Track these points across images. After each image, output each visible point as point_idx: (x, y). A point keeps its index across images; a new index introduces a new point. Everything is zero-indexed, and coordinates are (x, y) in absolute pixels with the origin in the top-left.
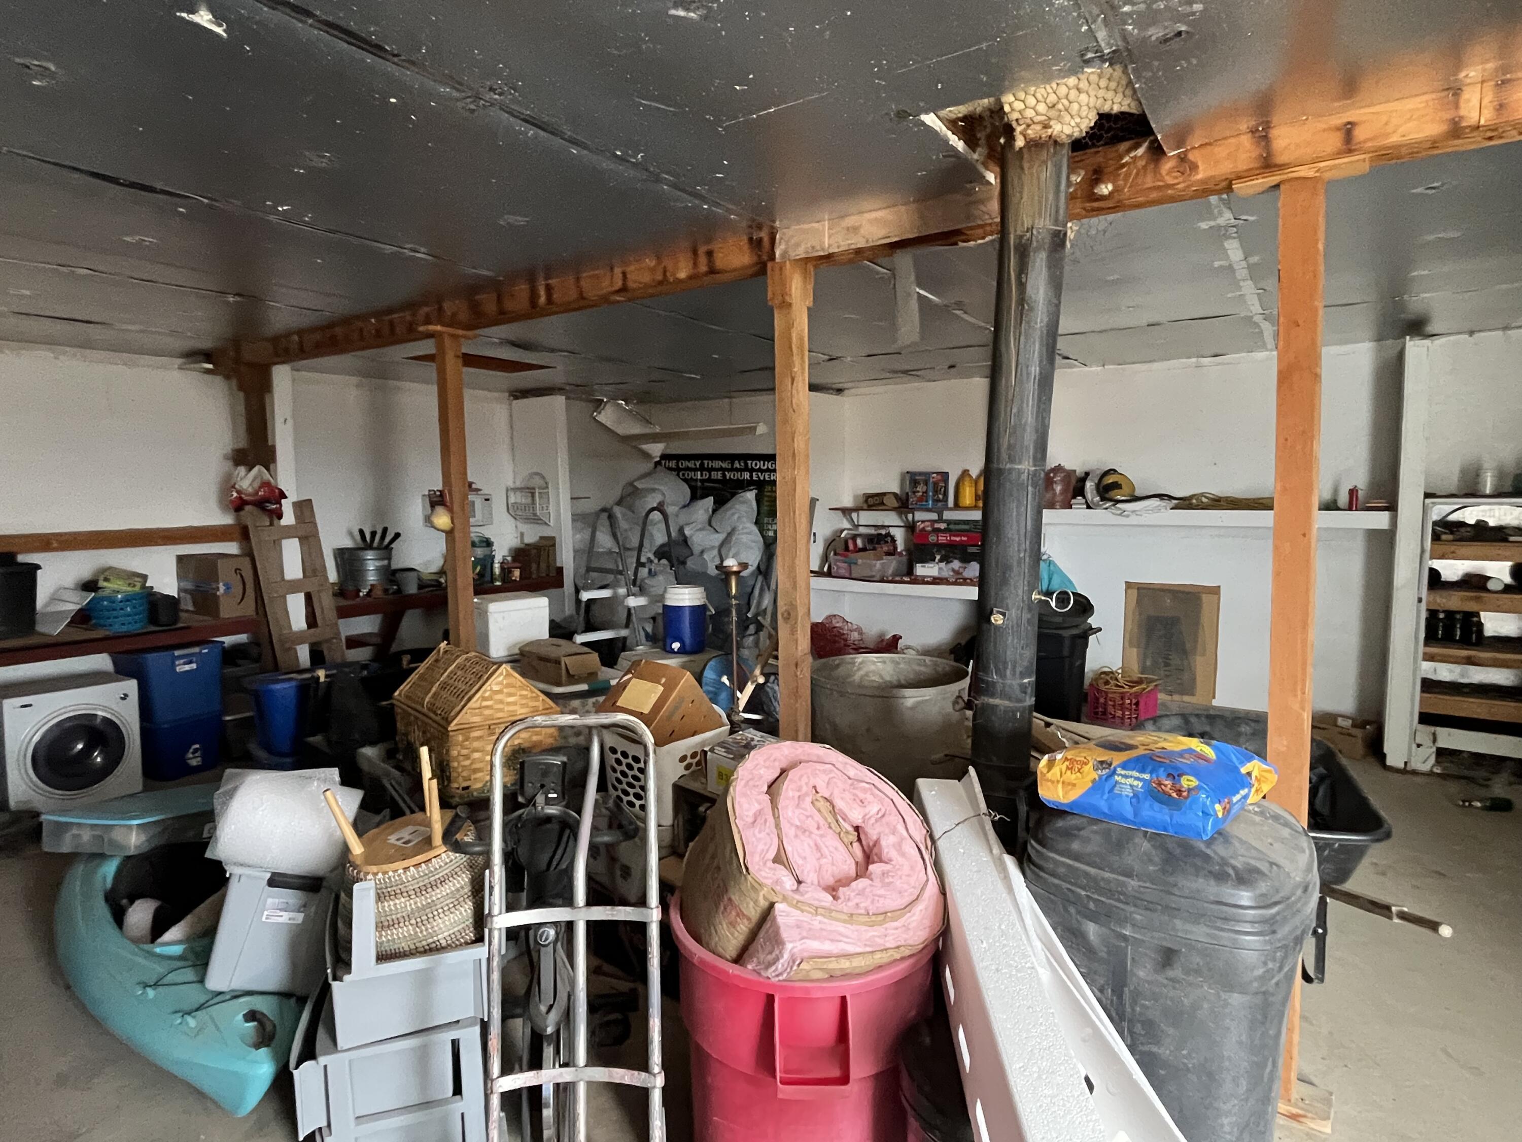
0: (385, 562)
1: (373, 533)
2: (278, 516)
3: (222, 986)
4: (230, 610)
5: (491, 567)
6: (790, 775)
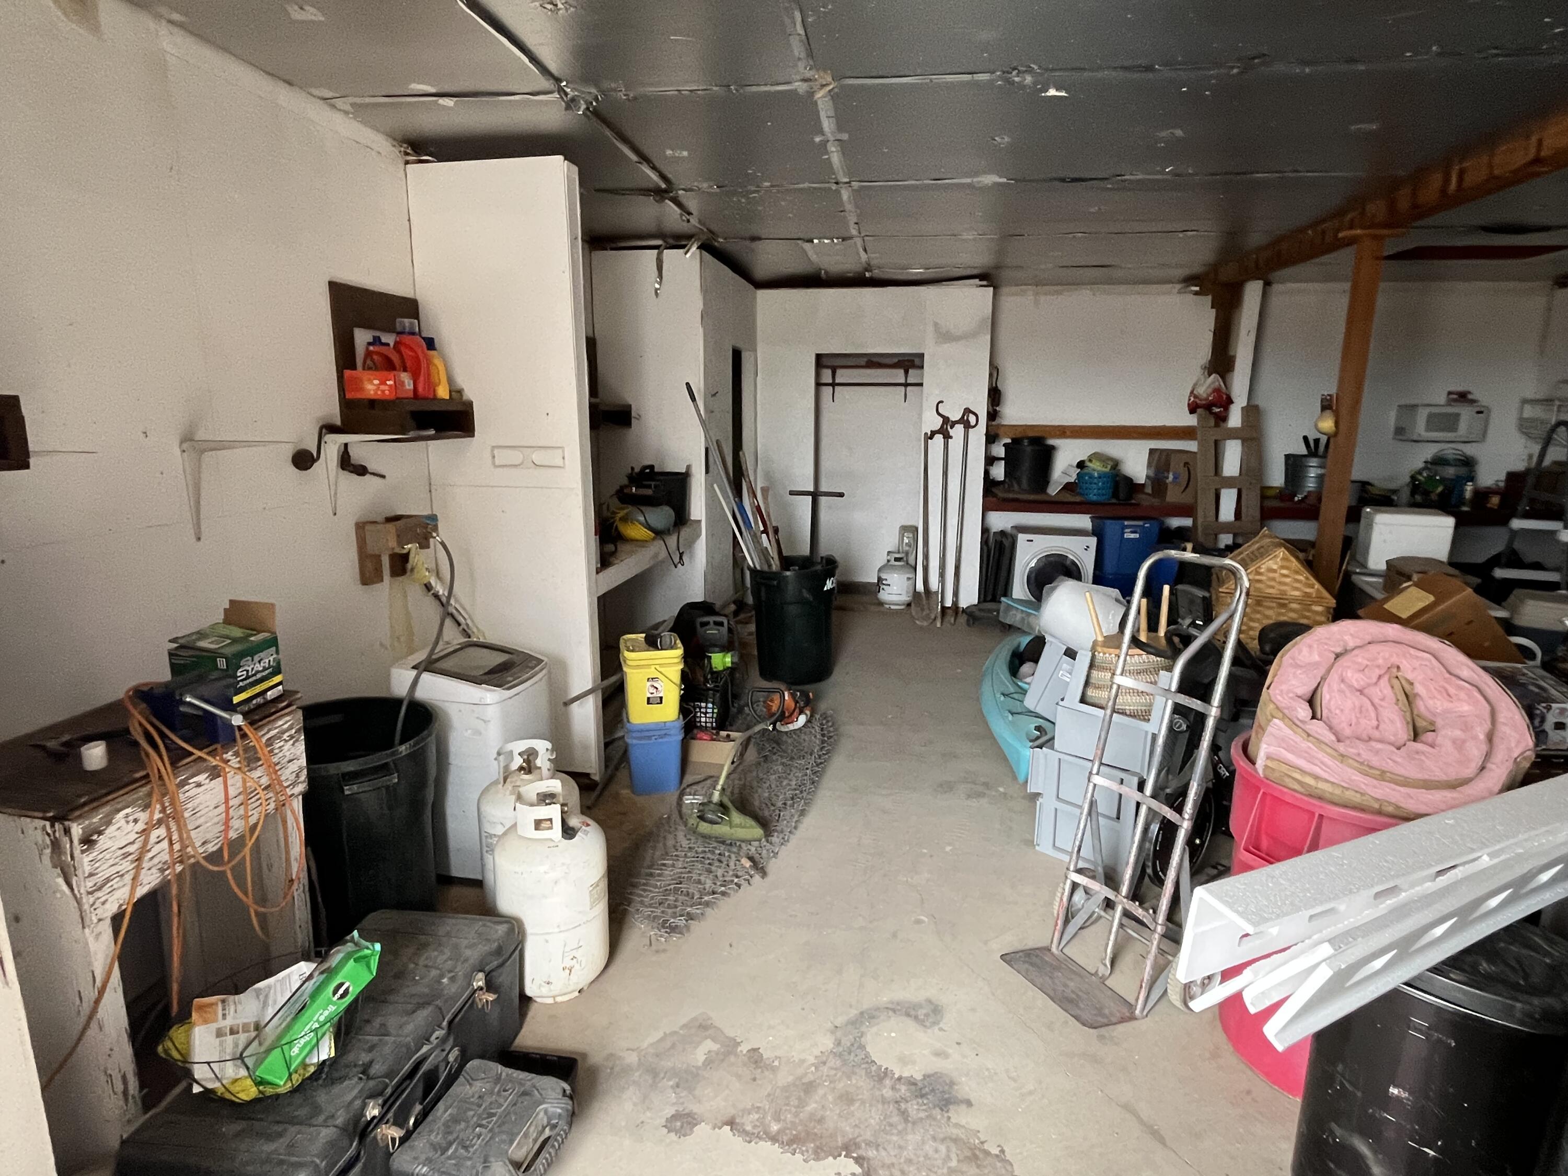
0: (1327, 471)
1: (1317, 441)
2: (1222, 418)
3: (1032, 708)
4: (1173, 496)
5: (1462, 491)
6: (1371, 647)
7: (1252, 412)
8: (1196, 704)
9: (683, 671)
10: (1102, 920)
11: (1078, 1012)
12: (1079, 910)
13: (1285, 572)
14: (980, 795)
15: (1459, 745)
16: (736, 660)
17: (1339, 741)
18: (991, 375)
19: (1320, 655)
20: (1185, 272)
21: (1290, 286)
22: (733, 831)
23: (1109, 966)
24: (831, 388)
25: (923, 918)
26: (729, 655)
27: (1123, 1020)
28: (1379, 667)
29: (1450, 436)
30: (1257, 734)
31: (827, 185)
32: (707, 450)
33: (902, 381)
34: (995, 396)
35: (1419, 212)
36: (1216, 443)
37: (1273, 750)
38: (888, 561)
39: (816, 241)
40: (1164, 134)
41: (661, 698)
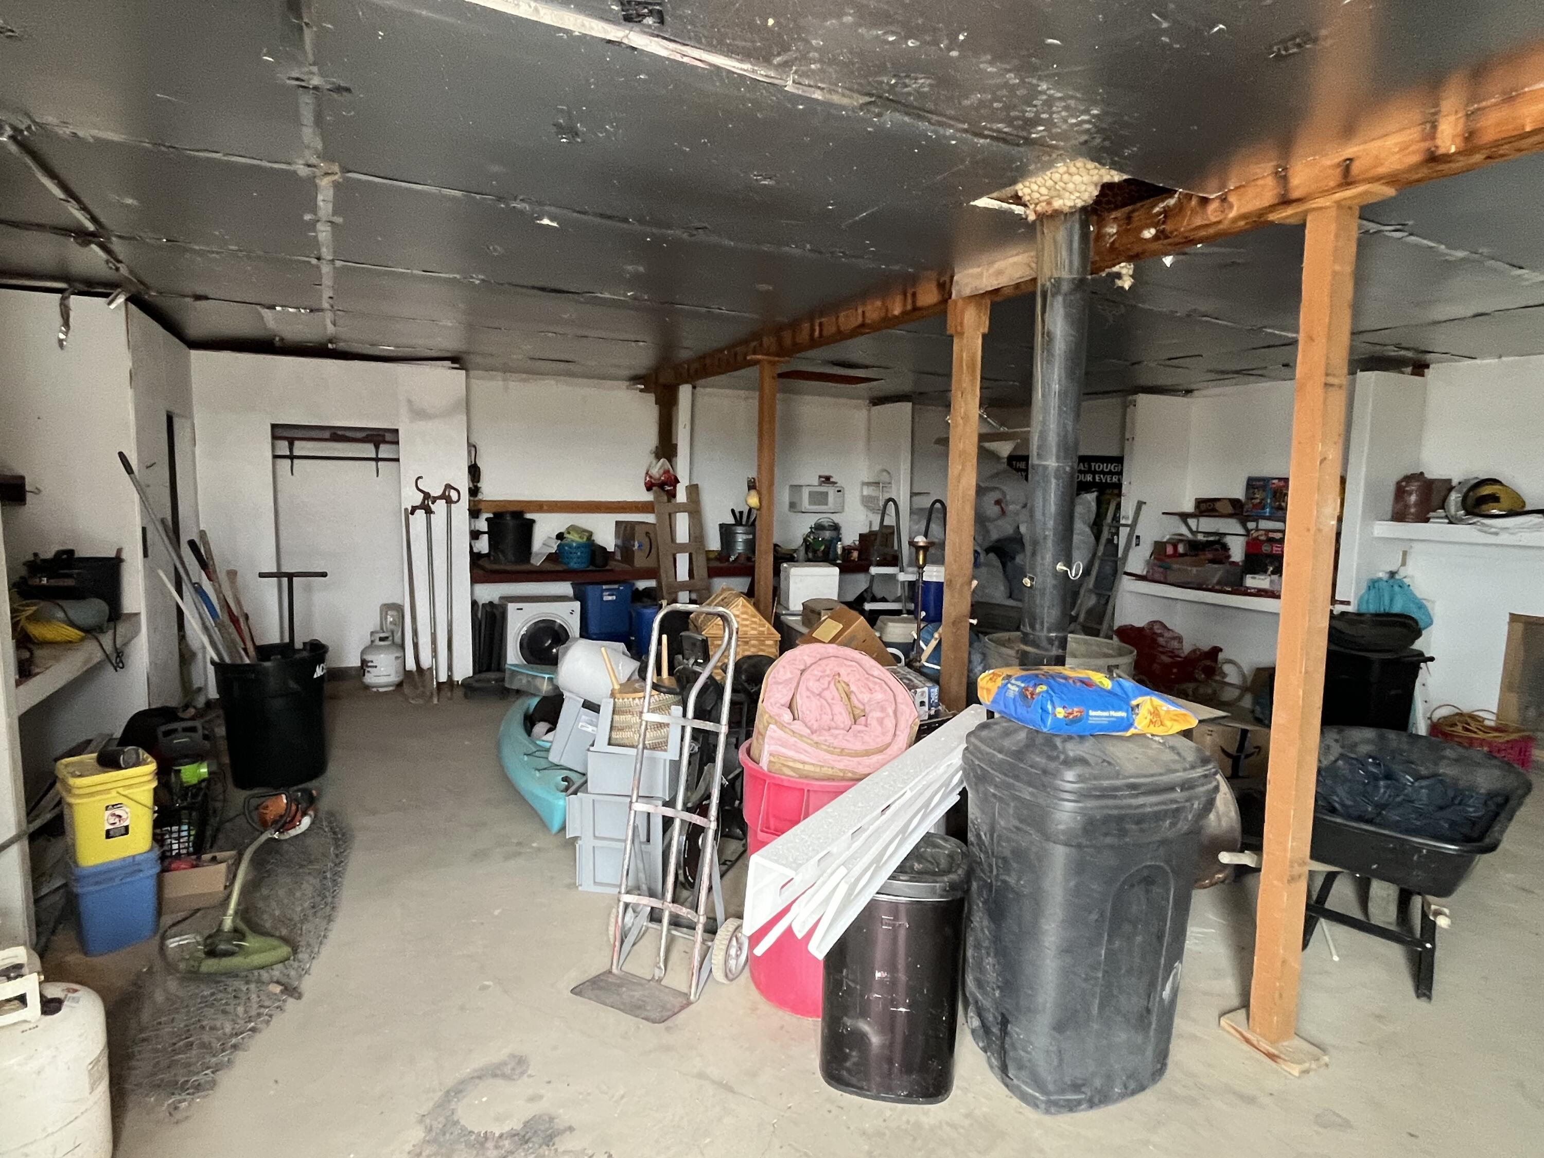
0: (751, 537)
1: (741, 513)
2: (672, 495)
3: (556, 761)
4: (640, 561)
5: (835, 548)
6: (820, 662)
7: (693, 490)
8: (708, 726)
9: (156, 790)
10: (650, 931)
11: (645, 1014)
12: (630, 929)
13: (745, 616)
14: (517, 854)
15: (881, 721)
16: (214, 768)
17: (812, 733)
18: (469, 452)
19: (792, 673)
20: (633, 372)
21: (708, 390)
22: (248, 960)
23: (663, 967)
24: (289, 461)
25: (487, 983)
26: (205, 764)
27: (683, 1008)
28: (828, 676)
29: (822, 508)
30: (757, 739)
31: (307, 259)
32: (144, 530)
33: (374, 456)
34: (474, 472)
35: (797, 348)
36: (670, 515)
37: (773, 748)
38: (372, 642)
39: (278, 308)
40: (630, 268)
41: (127, 828)
